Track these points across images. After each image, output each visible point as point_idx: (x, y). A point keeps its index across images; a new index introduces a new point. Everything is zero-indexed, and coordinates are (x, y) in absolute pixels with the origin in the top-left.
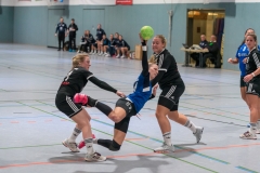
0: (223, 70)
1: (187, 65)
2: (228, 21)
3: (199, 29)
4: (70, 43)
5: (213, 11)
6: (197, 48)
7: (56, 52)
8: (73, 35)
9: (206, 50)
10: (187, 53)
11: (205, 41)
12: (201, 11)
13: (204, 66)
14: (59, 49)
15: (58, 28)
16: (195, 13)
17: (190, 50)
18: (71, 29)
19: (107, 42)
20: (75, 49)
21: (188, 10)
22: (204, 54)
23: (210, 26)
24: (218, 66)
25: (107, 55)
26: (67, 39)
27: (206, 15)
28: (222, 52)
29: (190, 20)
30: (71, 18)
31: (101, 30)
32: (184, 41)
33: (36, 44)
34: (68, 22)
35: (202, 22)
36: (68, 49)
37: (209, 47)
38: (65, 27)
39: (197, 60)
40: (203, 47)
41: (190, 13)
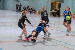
0: (60, 17)
1: (51, 16)
2: (62, 4)
3: (54, 6)
4: (19, 10)
5: (58, 1)
6: (54, 11)
7: (16, 12)
8: (20, 8)
9: (56, 12)
10: (51, 12)
11: (56, 9)
12: (55, 1)
13: (56, 16)
14: (17, 11)
15: (16, 6)
16: (53, 2)
17: (52, 12)
18: (20, 6)
19: (29, 9)
20: (21, 11)
21: (51, 1)
22: (55, 13)
23: (57, 5)
24: (59, 16)
25: (30, 13)
26: (19, 9)
27: (56, 2)
28: (60, 12)
29: (52, 4)
30: (20, 3)
31: (28, 6)
32: (50, 9)
33: (10, 10)
34: (19, 4)
35: (55, 4)
36: (19, 11)
37: (57, 11)
38: (18, 5)
39: (54, 15)
40: (55, 11)
41: (52, 2)
